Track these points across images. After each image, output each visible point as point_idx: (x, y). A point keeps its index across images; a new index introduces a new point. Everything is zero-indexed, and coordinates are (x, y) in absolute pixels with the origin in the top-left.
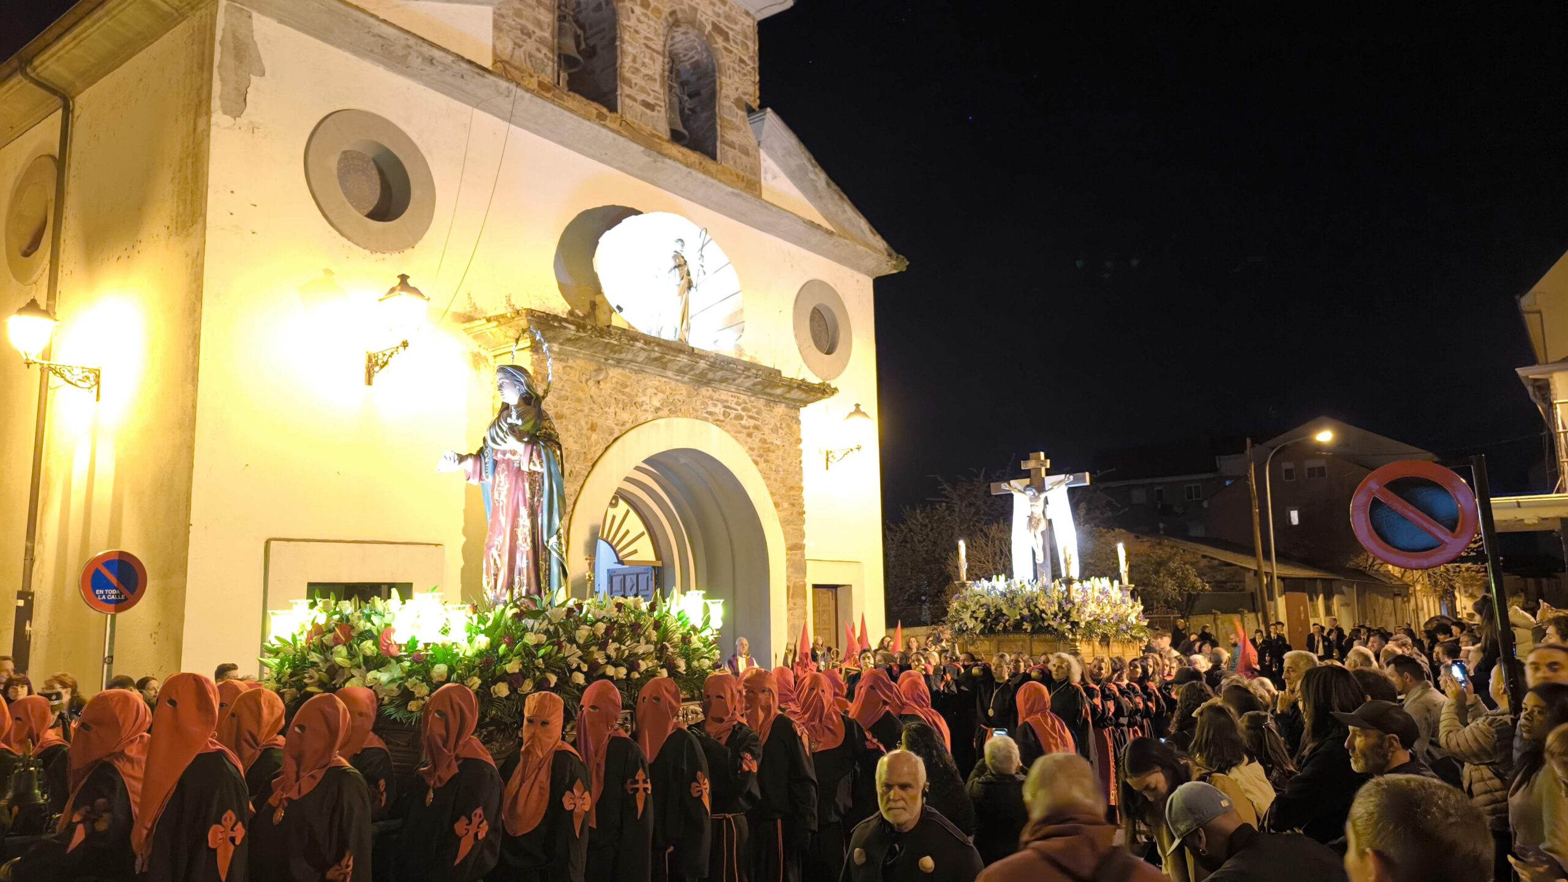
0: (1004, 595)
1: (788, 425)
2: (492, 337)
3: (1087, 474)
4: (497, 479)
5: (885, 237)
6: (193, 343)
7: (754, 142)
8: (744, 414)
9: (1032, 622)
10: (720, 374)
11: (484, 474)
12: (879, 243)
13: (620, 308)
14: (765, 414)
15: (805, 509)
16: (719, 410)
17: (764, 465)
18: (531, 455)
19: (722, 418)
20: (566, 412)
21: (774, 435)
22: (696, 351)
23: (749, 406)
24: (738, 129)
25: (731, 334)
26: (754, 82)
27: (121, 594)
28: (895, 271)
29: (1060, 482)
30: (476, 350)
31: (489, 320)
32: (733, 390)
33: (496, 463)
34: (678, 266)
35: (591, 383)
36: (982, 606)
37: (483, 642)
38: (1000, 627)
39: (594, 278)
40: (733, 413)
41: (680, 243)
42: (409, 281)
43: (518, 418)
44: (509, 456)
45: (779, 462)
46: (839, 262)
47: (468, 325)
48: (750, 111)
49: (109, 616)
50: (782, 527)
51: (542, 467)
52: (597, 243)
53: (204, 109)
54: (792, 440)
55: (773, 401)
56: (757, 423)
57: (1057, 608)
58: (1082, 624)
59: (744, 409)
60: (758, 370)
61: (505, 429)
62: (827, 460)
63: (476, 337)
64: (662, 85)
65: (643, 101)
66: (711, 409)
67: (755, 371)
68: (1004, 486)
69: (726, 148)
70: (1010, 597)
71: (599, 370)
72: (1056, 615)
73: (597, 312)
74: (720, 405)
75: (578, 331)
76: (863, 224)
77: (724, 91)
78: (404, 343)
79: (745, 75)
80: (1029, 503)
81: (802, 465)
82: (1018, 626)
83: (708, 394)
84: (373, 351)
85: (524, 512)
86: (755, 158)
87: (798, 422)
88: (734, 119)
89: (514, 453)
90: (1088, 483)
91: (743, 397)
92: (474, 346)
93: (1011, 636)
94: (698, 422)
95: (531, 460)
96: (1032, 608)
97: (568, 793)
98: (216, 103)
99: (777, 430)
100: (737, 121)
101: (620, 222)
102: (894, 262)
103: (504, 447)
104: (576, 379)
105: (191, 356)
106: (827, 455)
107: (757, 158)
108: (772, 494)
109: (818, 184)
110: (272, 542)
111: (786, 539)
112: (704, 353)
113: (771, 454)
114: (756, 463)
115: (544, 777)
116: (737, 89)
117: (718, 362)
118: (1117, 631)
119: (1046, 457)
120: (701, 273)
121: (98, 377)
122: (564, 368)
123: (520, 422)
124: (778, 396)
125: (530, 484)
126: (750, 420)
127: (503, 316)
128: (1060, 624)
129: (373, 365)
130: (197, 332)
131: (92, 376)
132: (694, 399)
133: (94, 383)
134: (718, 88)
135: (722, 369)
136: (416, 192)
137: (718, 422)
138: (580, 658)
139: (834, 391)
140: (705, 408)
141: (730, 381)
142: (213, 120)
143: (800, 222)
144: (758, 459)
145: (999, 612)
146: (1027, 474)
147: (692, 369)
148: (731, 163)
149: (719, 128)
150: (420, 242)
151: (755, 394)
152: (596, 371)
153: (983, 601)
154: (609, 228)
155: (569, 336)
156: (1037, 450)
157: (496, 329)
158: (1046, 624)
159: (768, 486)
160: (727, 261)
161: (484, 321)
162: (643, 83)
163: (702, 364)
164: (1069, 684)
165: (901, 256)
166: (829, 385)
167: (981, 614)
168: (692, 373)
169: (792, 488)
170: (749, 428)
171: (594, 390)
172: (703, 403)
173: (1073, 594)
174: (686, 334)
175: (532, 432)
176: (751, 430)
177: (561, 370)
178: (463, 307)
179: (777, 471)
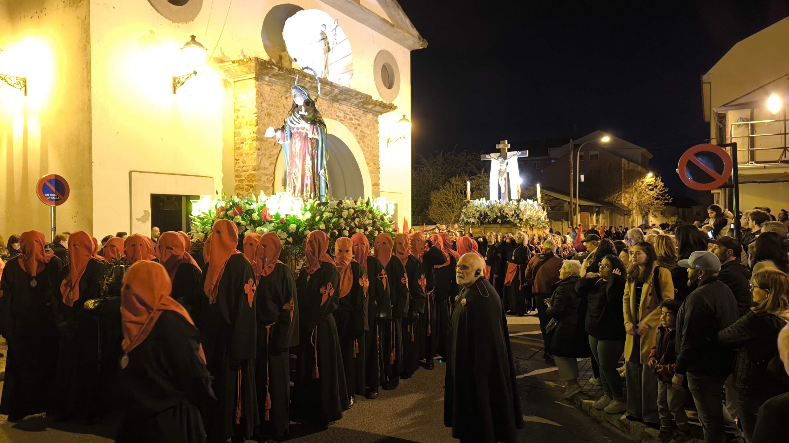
0: (488, 206)
1: (373, 124)
2: (234, 71)
3: (527, 151)
4: (294, 141)
5: (418, 30)
6: (86, 66)
8: (353, 117)
9: (501, 219)
10: (344, 96)
11: (285, 139)
12: (415, 32)
13: (295, 60)
14: (363, 118)
15: (380, 166)
16: (342, 115)
17: (362, 144)
18: (313, 130)
19: (343, 119)
20: (272, 112)
21: (367, 129)
22: (333, 84)
23: (355, 113)
25: (347, 76)
27: (58, 196)
28: (421, 48)
29: (514, 155)
30: (226, 78)
31: (233, 62)
32: (349, 105)
33: (291, 134)
34: (323, 39)
35: (283, 98)
36: (477, 211)
37: (308, 215)
38: (486, 221)
39: (283, 42)
40: (348, 117)
41: (324, 26)
42: (196, 39)
43: (305, 112)
44: (300, 130)
45: (369, 142)
46: (396, 41)
47: (221, 64)
49: (52, 208)
50: (370, 175)
51: (318, 136)
52: (284, 24)
55: (367, 111)
56: (359, 122)
57: (513, 212)
58: (524, 220)
59: (353, 115)
60: (362, 95)
61: (298, 117)
62: (388, 142)
63: (226, 71)
66: (338, 114)
67: (360, 96)
68: (487, 156)
70: (491, 208)
71: (287, 92)
72: (513, 215)
73: (282, 61)
74: (342, 113)
75: (279, 71)
76: (408, 22)
78: (195, 72)
80: (500, 164)
81: (379, 144)
82: (495, 221)
83: (337, 107)
84: (176, 76)
85: (308, 158)
87: (378, 123)
89: (303, 129)
90: (527, 156)
91: (353, 109)
92: (224, 76)
93: (491, 225)
94: (332, 120)
95: (313, 132)
96: (502, 212)
97: (360, 279)
99: (368, 127)
101: (296, 13)
102: (421, 43)
103: (298, 125)
104: (276, 96)
105: (86, 74)
106: (388, 140)
108: (366, 158)
110: (133, 173)
111: (372, 181)
112: (337, 85)
113: (365, 138)
114: (359, 142)
115: (349, 273)
117: (344, 90)
118: (538, 223)
119: (508, 143)
120: (335, 43)
121: (25, 82)
122: (271, 89)
123: (306, 114)
124: (369, 109)
125: (311, 144)
126: (356, 121)
127: (242, 61)
128: (515, 220)
129: (176, 83)
130: (88, 61)
131: (21, 82)
132: (331, 109)
133: (23, 86)
135: (345, 94)
137: (341, 121)
138: (345, 224)
139: (396, 108)
140: (336, 114)
141: (348, 100)
143: (380, 19)
144: (359, 141)
145: (486, 215)
146: (499, 151)
147: (331, 93)
150: (196, 18)
151: (359, 108)
152: (286, 92)
153: (478, 209)
154: (290, 16)
155: (275, 73)
156: (504, 140)
157: (238, 67)
158: (508, 220)
159: (364, 154)
160: (346, 37)
161: (231, 63)
163: (336, 91)
164: (523, 245)
165: (424, 40)
166: (393, 105)
167: (477, 215)
168: (331, 95)
169: (374, 156)
170: (355, 124)
171: (285, 102)
172: (335, 111)
173: (520, 206)
174: (327, 75)
175: (313, 119)
176: (356, 126)
177: (269, 90)
178: (218, 55)
179: (368, 147)
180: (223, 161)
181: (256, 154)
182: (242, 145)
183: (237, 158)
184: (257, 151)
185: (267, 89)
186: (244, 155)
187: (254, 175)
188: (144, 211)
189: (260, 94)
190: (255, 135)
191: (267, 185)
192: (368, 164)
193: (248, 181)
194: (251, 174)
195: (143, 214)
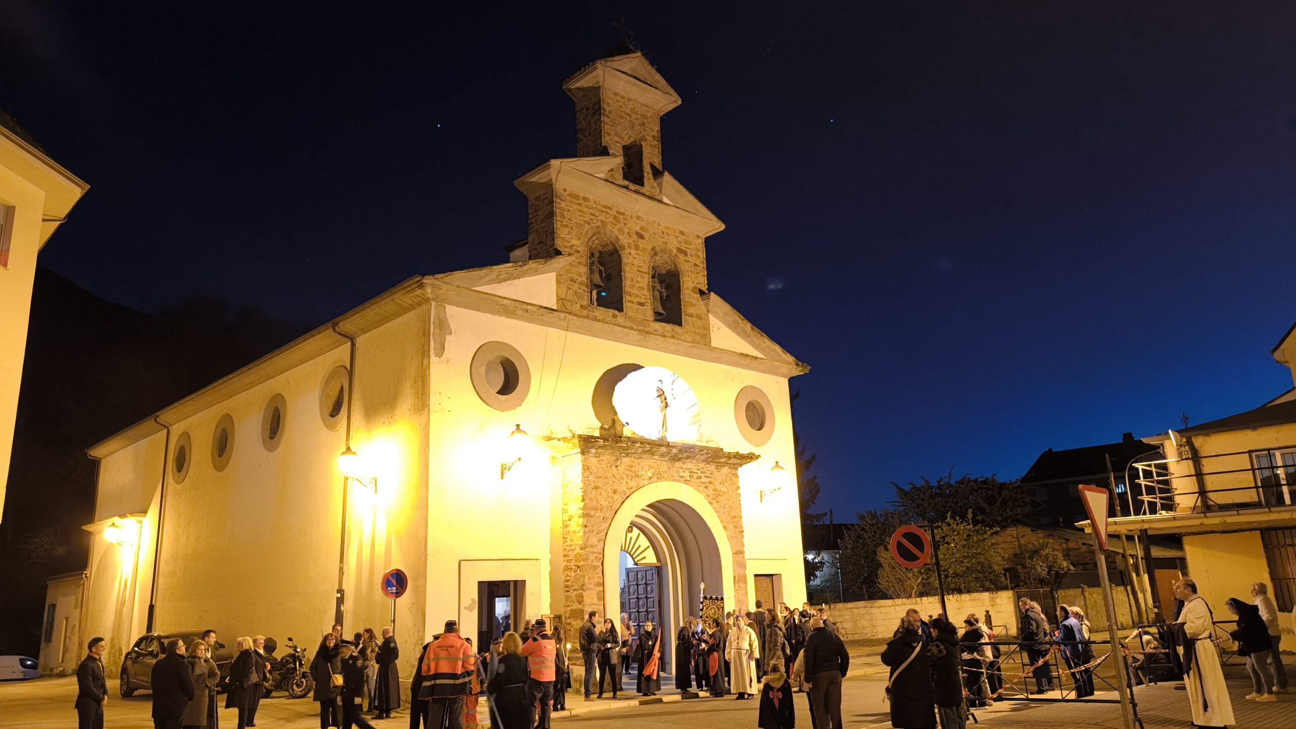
1: (731, 479)
2: (561, 447)
5: (792, 354)
6: (425, 467)
7: (705, 311)
10: (685, 455)
13: (627, 423)
14: (716, 474)
15: (744, 529)
16: (687, 474)
17: (716, 504)
20: (600, 485)
21: (722, 486)
23: (705, 470)
24: (695, 305)
25: (693, 430)
26: (704, 276)
27: (398, 590)
28: (802, 373)
30: (553, 455)
32: (694, 462)
34: (659, 395)
35: (613, 467)
39: (613, 408)
40: (695, 476)
41: (660, 382)
42: (520, 427)
45: (726, 502)
46: (764, 372)
47: (549, 442)
48: (702, 293)
49: (393, 600)
50: (729, 541)
52: (614, 390)
53: (426, 355)
54: (733, 487)
55: (719, 465)
56: (710, 480)
59: (702, 473)
60: (708, 450)
62: (761, 496)
63: (553, 448)
64: (649, 291)
65: (638, 302)
66: (682, 474)
67: (706, 451)
69: (688, 318)
71: (617, 460)
73: (616, 425)
74: (687, 471)
75: (604, 442)
76: (777, 348)
77: (685, 285)
78: (519, 459)
79: (698, 273)
81: (741, 502)
83: (680, 466)
84: (504, 462)
86: (706, 320)
87: (737, 476)
88: (692, 300)
91: (700, 465)
92: (552, 453)
94: (674, 483)
98: (432, 352)
99: (724, 483)
100: (694, 301)
102: (801, 368)
104: (605, 466)
105: (425, 474)
106: (761, 492)
107: (708, 320)
108: (722, 521)
109: (746, 329)
110: (462, 562)
111: (732, 548)
112: (675, 444)
113: (720, 497)
114: (711, 503)
116: (693, 282)
117: (683, 449)
121: (376, 481)
124: (723, 463)
126: (706, 479)
127: (567, 438)
129: (504, 470)
130: (427, 463)
131: (373, 481)
132: (672, 470)
133: (374, 485)
134: (681, 284)
135: (686, 452)
136: (521, 377)
137: (687, 482)
139: (758, 457)
140: (678, 474)
141: (692, 458)
142: (431, 361)
144: (712, 501)
147: (669, 453)
148: (691, 326)
149: (682, 307)
150: (524, 402)
151: (707, 463)
152: (615, 460)
155: (600, 446)
157: (564, 444)
159: (718, 517)
160: (689, 387)
161: (557, 440)
162: (638, 292)
163: (674, 451)
165: (805, 364)
166: (754, 454)
168: (669, 455)
169: (734, 517)
170: (706, 483)
171: (615, 471)
172: (677, 472)
174: (665, 433)
177: (597, 462)
178: (546, 433)
179: (724, 508)
180: (551, 541)
181: (582, 531)
182: (569, 522)
183: (565, 536)
184: (583, 529)
185: (594, 461)
186: (572, 533)
187: (580, 555)
188: (472, 599)
189: (586, 468)
190: (581, 512)
191: (595, 563)
192: (725, 528)
193: (576, 561)
194: (578, 553)
195: (471, 602)
